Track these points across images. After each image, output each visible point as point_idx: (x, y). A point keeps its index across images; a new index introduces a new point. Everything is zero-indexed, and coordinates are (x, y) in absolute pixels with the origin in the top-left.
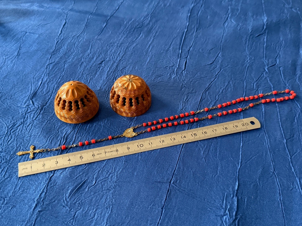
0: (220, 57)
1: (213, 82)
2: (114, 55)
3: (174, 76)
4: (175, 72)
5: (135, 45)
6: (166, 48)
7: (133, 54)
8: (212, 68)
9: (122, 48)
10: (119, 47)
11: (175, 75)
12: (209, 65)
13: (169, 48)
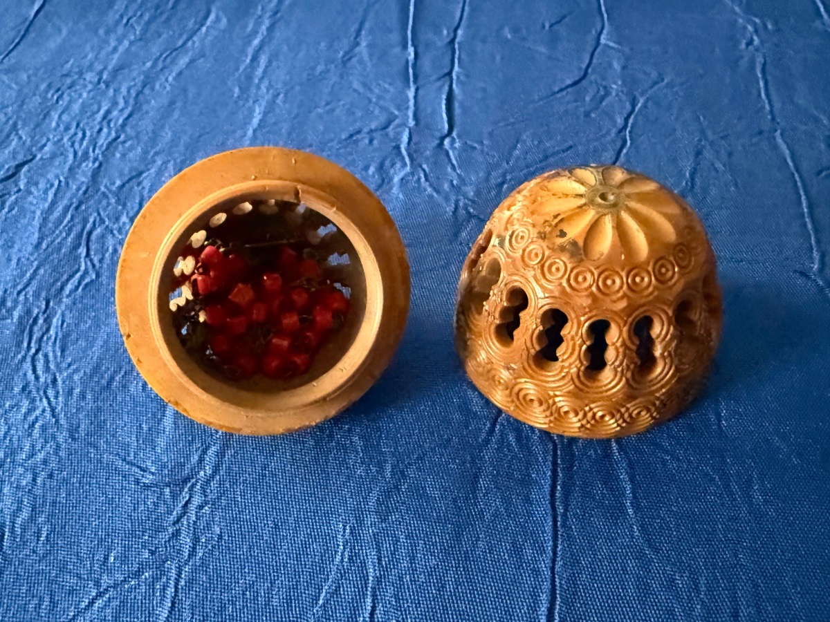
0: (612, 44)
2: (78, 125)
3: (402, 174)
4: (404, 152)
5: (183, 61)
6: (337, 51)
7: (179, 104)
8: (588, 99)
9: (124, 90)
10: (107, 86)
11: (404, 165)
12: (569, 90)
13: (351, 49)
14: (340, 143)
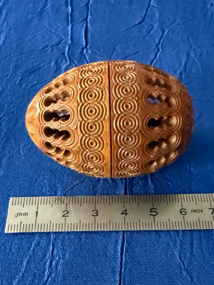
0: (155, 5)
1: (155, 61)
3: (65, 66)
4: (66, 55)
6: (37, 8)
8: (144, 30)
11: (67, 61)
12: (137, 26)
13: (44, 8)
14: (39, 51)
